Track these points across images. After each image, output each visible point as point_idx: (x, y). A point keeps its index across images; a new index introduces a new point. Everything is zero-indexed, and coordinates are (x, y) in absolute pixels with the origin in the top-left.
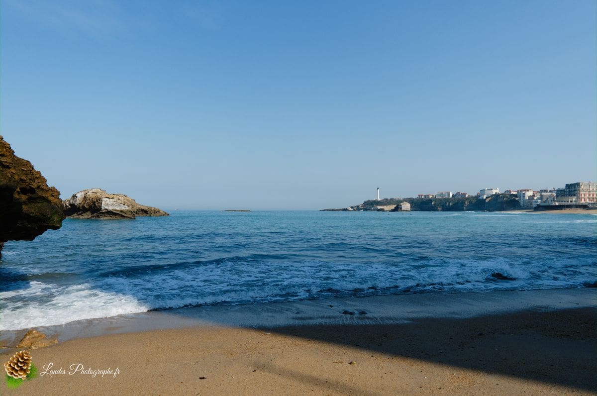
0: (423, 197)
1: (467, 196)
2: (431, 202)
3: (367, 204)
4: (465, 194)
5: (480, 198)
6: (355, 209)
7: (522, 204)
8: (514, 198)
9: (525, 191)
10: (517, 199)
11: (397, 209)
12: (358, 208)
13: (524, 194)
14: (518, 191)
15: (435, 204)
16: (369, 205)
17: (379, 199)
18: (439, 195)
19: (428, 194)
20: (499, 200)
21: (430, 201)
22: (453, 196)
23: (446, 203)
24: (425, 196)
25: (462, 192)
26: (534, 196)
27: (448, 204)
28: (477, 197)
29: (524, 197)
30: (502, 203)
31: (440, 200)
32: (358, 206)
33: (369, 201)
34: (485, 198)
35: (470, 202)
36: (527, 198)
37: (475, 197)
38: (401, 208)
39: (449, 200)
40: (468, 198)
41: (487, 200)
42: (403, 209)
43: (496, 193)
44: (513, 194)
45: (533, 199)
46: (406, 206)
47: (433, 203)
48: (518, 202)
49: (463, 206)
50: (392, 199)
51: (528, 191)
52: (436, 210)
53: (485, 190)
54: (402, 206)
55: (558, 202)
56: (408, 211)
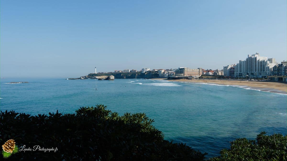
0: (117, 72)
1: (136, 71)
3: (90, 76)
4: (135, 71)
5: (142, 72)
6: (84, 78)
7: (160, 76)
8: (157, 73)
9: (161, 70)
10: (158, 73)
11: (108, 79)
12: (86, 78)
13: (161, 71)
14: (158, 70)
15: (123, 75)
16: (92, 76)
17: (96, 73)
18: (124, 71)
19: (119, 70)
20: (151, 74)
21: (121, 74)
22: (130, 71)
23: (127, 75)
25: (134, 70)
26: (165, 72)
27: (128, 75)
28: (141, 72)
29: (161, 72)
30: (152, 75)
31: (125, 73)
32: (86, 77)
33: (91, 74)
34: (144, 72)
35: (138, 74)
36: (162, 73)
37: (140, 72)
38: (110, 78)
39: (128, 73)
40: (137, 73)
41: (146, 74)
42: (111, 79)
43: (149, 70)
44: (156, 71)
45: (164, 73)
46: (112, 77)
47: (122, 75)
48: (158, 75)
49: (135, 76)
50: (102, 73)
51: (162, 70)
52: (124, 78)
53: (144, 69)
54: (110, 77)
55: (177, 76)
56: (114, 80)
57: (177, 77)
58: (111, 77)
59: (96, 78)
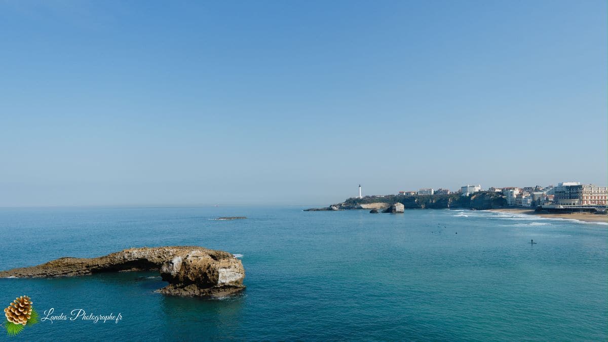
0: (404, 194)
1: (448, 193)
2: (415, 199)
4: (446, 191)
5: (463, 195)
6: (338, 207)
7: (509, 203)
8: (500, 196)
9: (510, 189)
10: (503, 197)
11: (390, 210)
13: (512, 192)
14: (503, 190)
15: (418, 202)
16: (352, 204)
17: (361, 197)
18: (421, 192)
19: (409, 191)
20: (486, 198)
21: (413, 198)
22: (435, 193)
23: (429, 200)
24: (407, 193)
25: (443, 189)
26: (521, 194)
27: (430, 201)
28: (459, 194)
29: (512, 195)
30: (489, 201)
31: (423, 197)
32: (341, 205)
33: (351, 199)
34: (468, 195)
35: (454, 199)
36: (515, 196)
37: (457, 194)
38: (395, 209)
39: (431, 197)
40: (452, 195)
41: (472, 198)
42: (397, 210)
43: (479, 190)
44: (498, 192)
45: (521, 198)
46: (400, 207)
47: (416, 201)
48: (505, 200)
49: (447, 204)
50: (373, 197)
51: (514, 189)
52: (419, 208)
53: (466, 187)
54: (395, 207)
55: (562, 204)
56: (403, 212)
57: (562, 207)
58: (397, 207)
59: (361, 208)
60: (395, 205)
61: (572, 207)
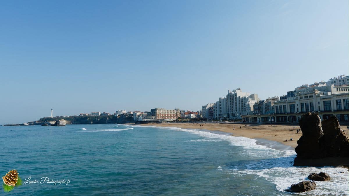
0: (83, 115)
1: (109, 114)
2: (87, 118)
3: (42, 120)
4: (107, 114)
5: (115, 116)
6: (33, 123)
7: (135, 120)
9: (137, 112)
10: (132, 116)
12: (35, 123)
13: (136, 114)
14: (133, 112)
15: (89, 120)
16: (44, 122)
17: (52, 117)
18: (92, 114)
20: (124, 117)
22: (101, 115)
25: (106, 112)
26: (140, 115)
27: (97, 119)
29: (136, 115)
30: (125, 119)
31: (93, 117)
35: (110, 118)
37: (112, 115)
38: (59, 124)
39: (98, 117)
40: (109, 116)
41: (118, 117)
42: (60, 124)
43: (124, 113)
44: (131, 114)
45: (140, 117)
46: (63, 122)
47: (88, 119)
48: (133, 118)
49: (105, 121)
50: (61, 117)
51: (138, 112)
53: (118, 111)
54: (59, 122)
56: (65, 125)
57: (145, 120)
58: (60, 122)
59: (50, 124)
60: (59, 121)
61: (152, 120)
